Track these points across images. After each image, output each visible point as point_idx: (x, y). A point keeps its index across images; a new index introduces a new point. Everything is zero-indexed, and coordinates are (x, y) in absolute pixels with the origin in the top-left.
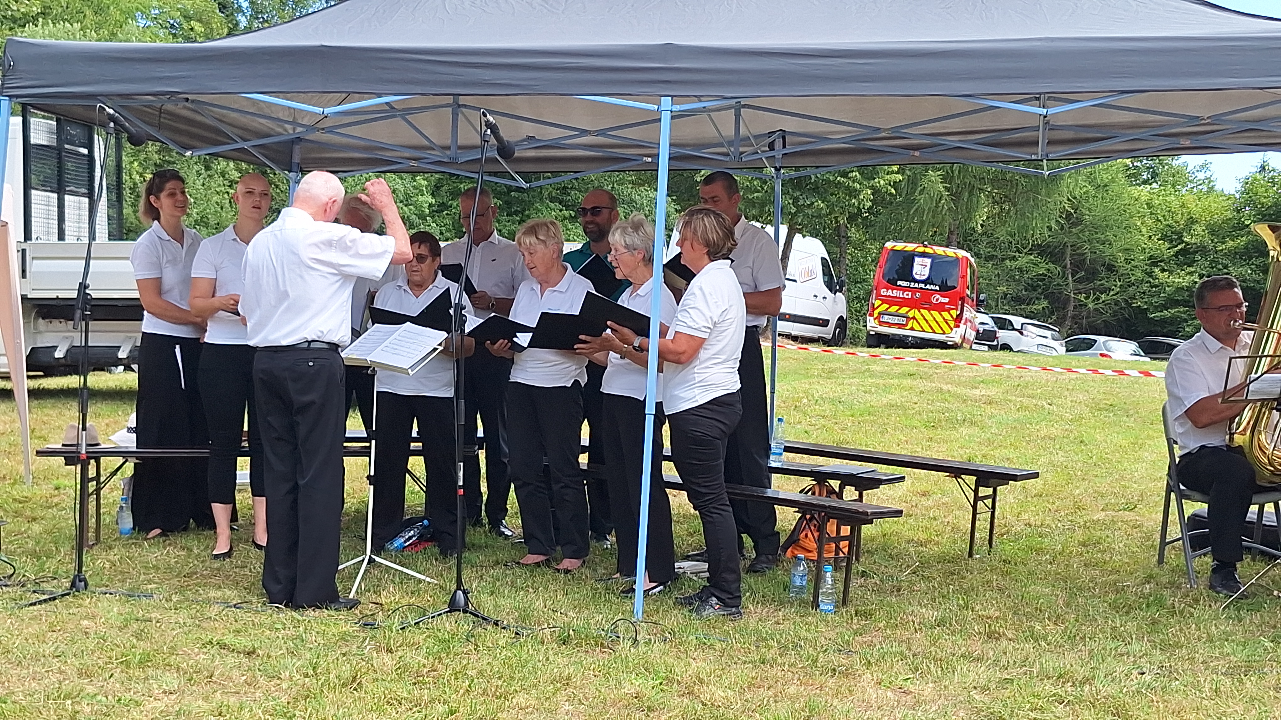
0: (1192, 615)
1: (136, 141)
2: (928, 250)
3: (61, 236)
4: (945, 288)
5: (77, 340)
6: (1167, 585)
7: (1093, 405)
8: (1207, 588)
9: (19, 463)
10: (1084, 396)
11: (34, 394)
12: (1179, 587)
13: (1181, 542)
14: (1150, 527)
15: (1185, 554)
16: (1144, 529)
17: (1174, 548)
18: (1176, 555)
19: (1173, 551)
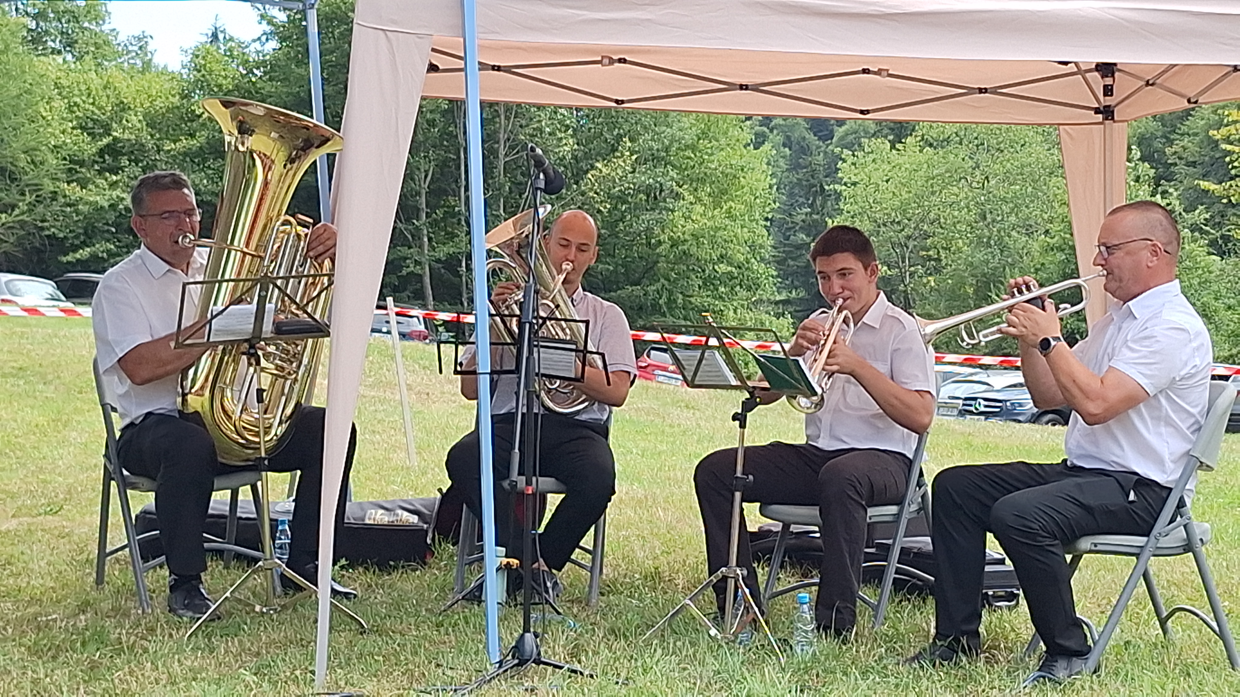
0: (146, 651)
6: (111, 614)
8: (167, 612)
12: (127, 615)
13: (127, 550)
14: (83, 535)
15: (134, 567)
16: (76, 538)
17: (118, 560)
18: (121, 571)
19: (117, 566)
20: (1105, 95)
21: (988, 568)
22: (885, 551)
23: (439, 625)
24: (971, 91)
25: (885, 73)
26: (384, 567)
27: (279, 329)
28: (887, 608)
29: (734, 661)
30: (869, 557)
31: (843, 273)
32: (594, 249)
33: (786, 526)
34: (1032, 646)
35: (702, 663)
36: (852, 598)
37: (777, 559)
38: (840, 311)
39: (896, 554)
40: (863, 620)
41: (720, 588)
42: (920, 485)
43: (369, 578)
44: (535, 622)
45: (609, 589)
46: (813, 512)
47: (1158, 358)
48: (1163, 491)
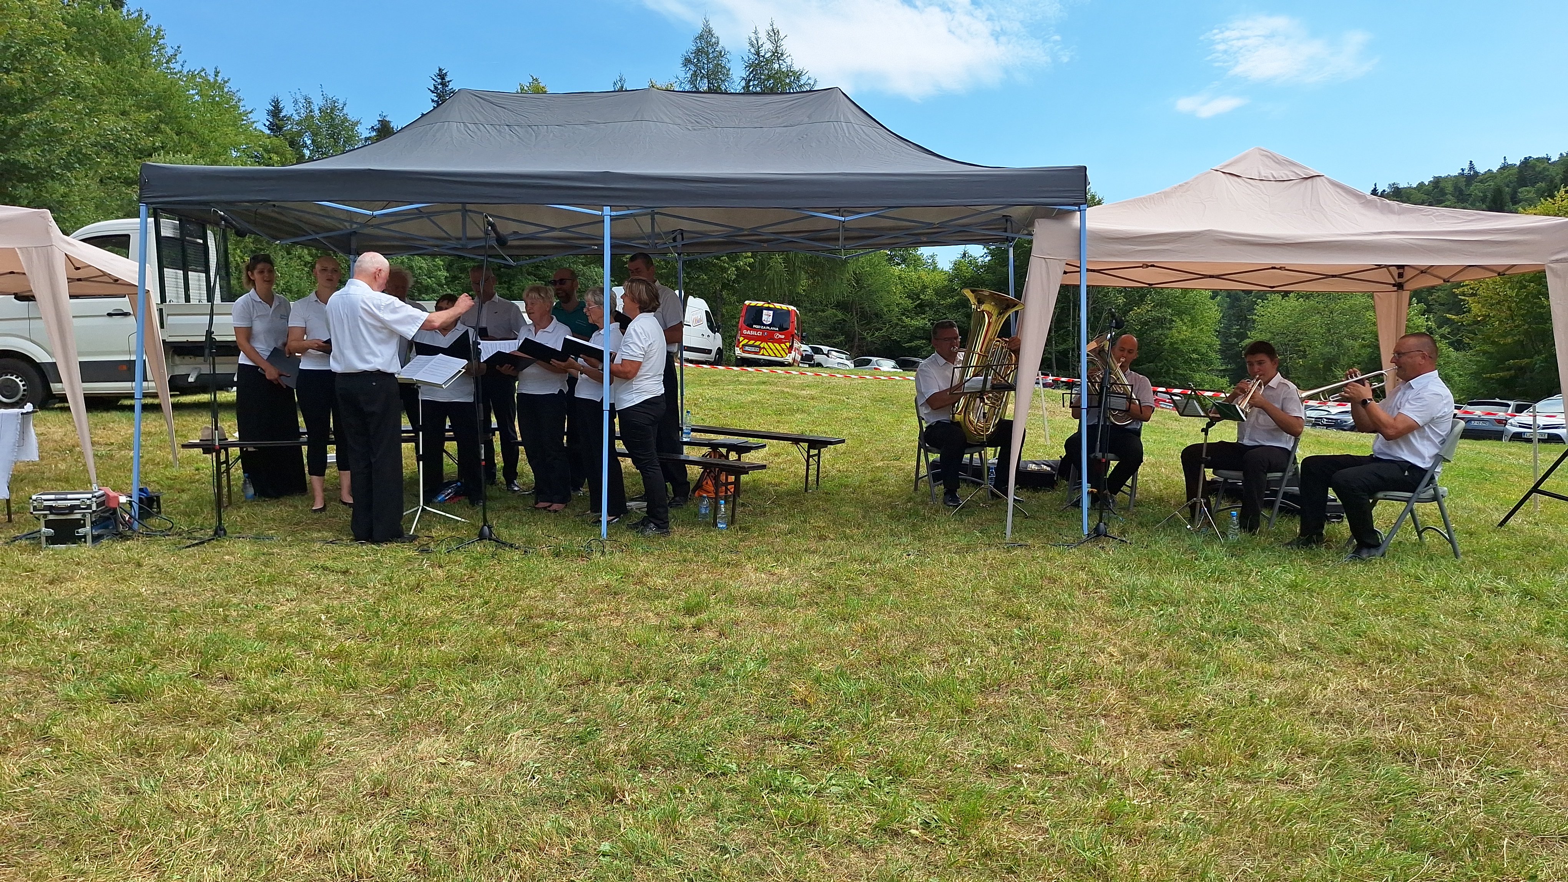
0: (935, 519)
1: (241, 234)
2: (771, 306)
3: (187, 299)
4: (781, 330)
5: (206, 369)
6: (921, 503)
8: (943, 504)
9: (169, 453)
11: (176, 407)
12: (927, 504)
13: (927, 477)
14: (909, 470)
15: (930, 484)
17: (923, 481)
19: (923, 483)
20: (1398, 278)
21: (1328, 503)
22: (1275, 493)
23: (1061, 516)
24: (1328, 276)
25: (1283, 269)
26: (1035, 489)
27: (993, 387)
28: (1275, 520)
29: (1199, 540)
30: (1267, 496)
31: (1260, 363)
32: (1136, 351)
33: (1226, 480)
34: (1350, 541)
35: (1184, 540)
36: (1257, 514)
37: (1221, 495)
38: (1257, 380)
39: (1281, 495)
40: (1264, 524)
41: (1193, 507)
42: (1295, 462)
43: (1029, 494)
45: (1138, 504)
46: (1240, 474)
47: (1425, 408)
48: (1423, 472)
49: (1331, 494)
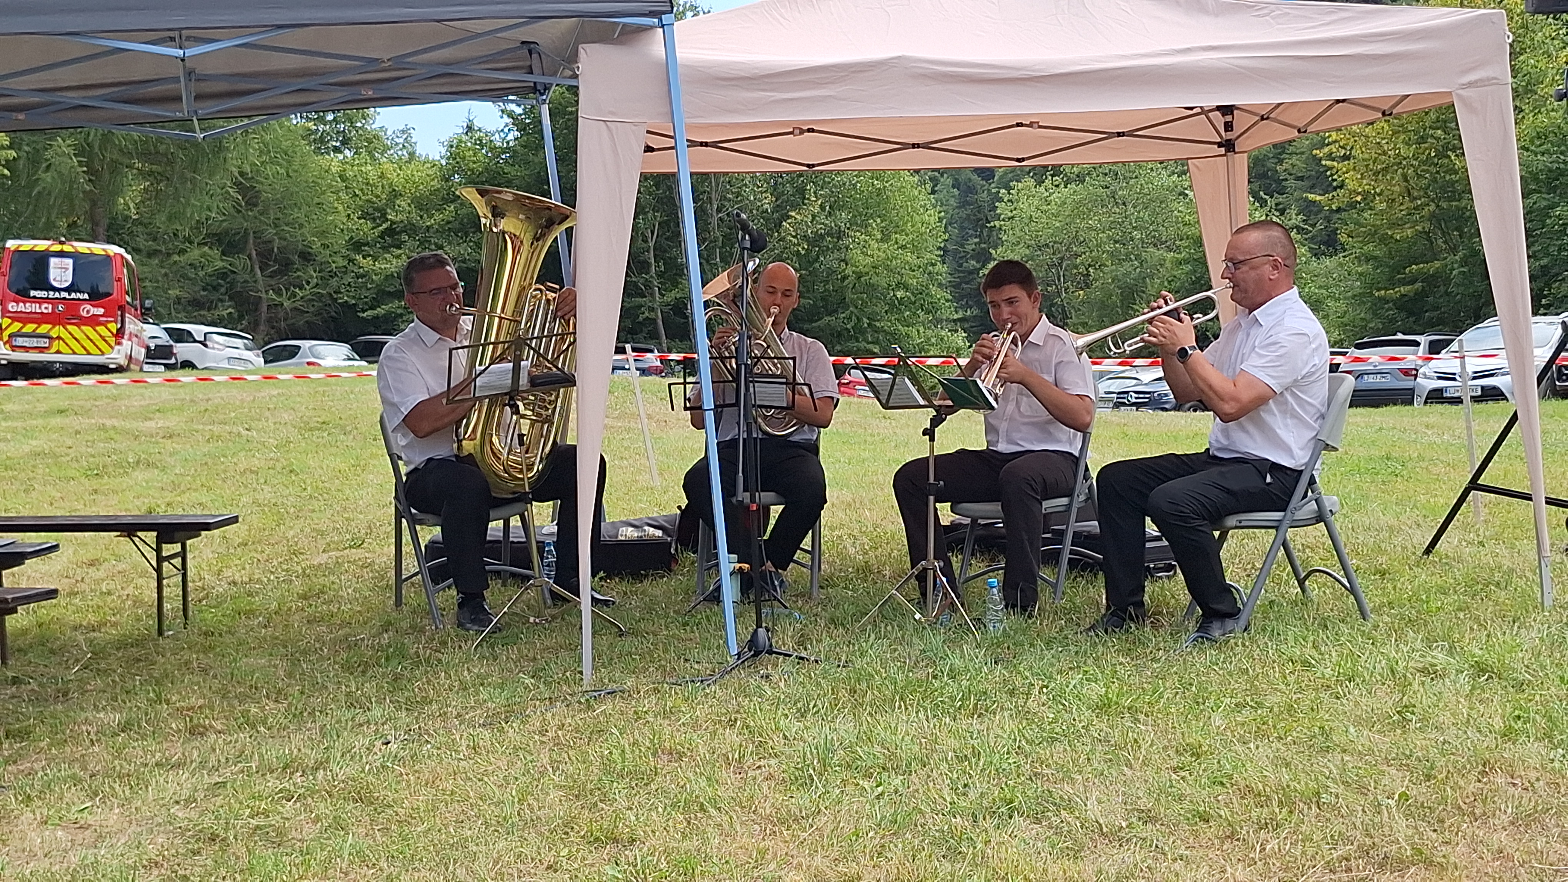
0: (440, 662)
2: (67, 248)
4: (96, 297)
6: (410, 631)
7: (302, 425)
8: (455, 627)
10: (291, 415)
12: (422, 631)
13: (419, 576)
14: (383, 564)
15: (426, 589)
16: (376, 567)
17: (413, 584)
18: (415, 592)
19: (413, 589)
20: (1226, 131)
21: (1148, 545)
22: (1060, 536)
23: (686, 624)
24: (1111, 135)
25: (1036, 125)
26: (636, 576)
27: (532, 382)
28: (1065, 584)
29: (937, 640)
30: (1046, 542)
31: (1010, 301)
33: (974, 521)
35: (910, 644)
36: (1032, 578)
37: (968, 550)
38: (1009, 334)
39: (1069, 538)
40: (1045, 596)
41: (922, 578)
42: (1087, 477)
44: (766, 616)
45: (827, 583)
46: (995, 508)
47: (1283, 361)
48: (1298, 474)
49: (1151, 529)
